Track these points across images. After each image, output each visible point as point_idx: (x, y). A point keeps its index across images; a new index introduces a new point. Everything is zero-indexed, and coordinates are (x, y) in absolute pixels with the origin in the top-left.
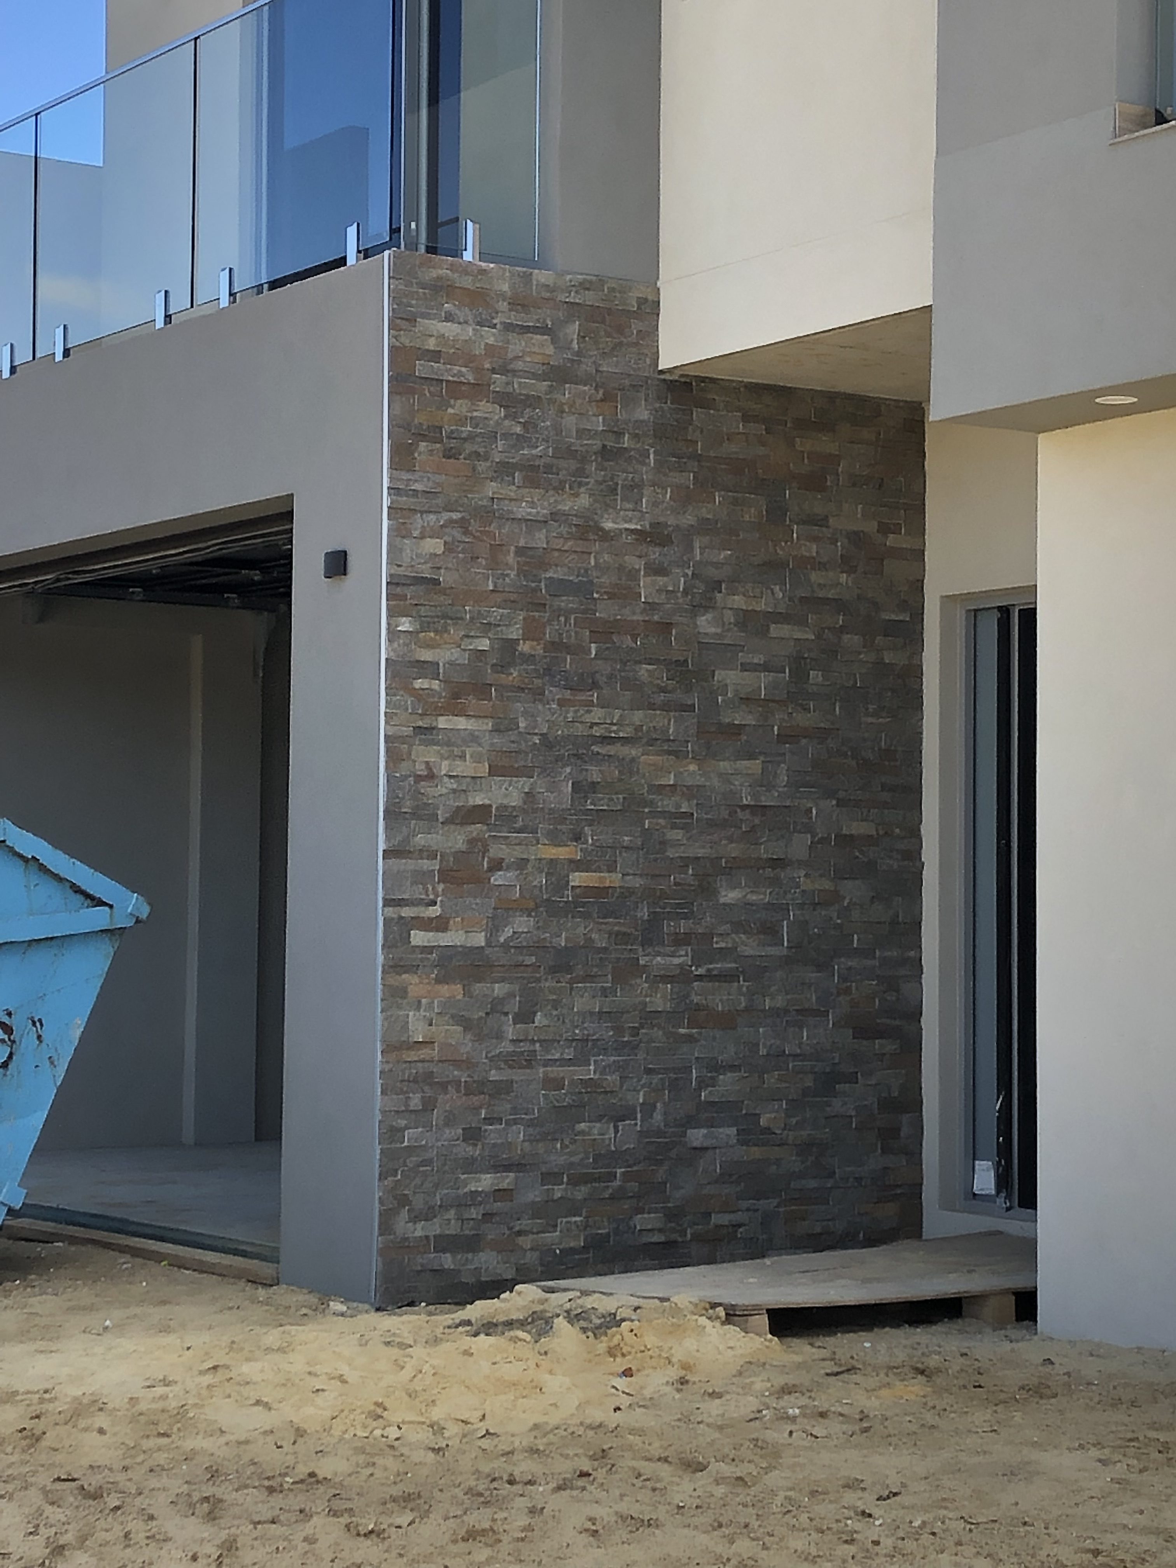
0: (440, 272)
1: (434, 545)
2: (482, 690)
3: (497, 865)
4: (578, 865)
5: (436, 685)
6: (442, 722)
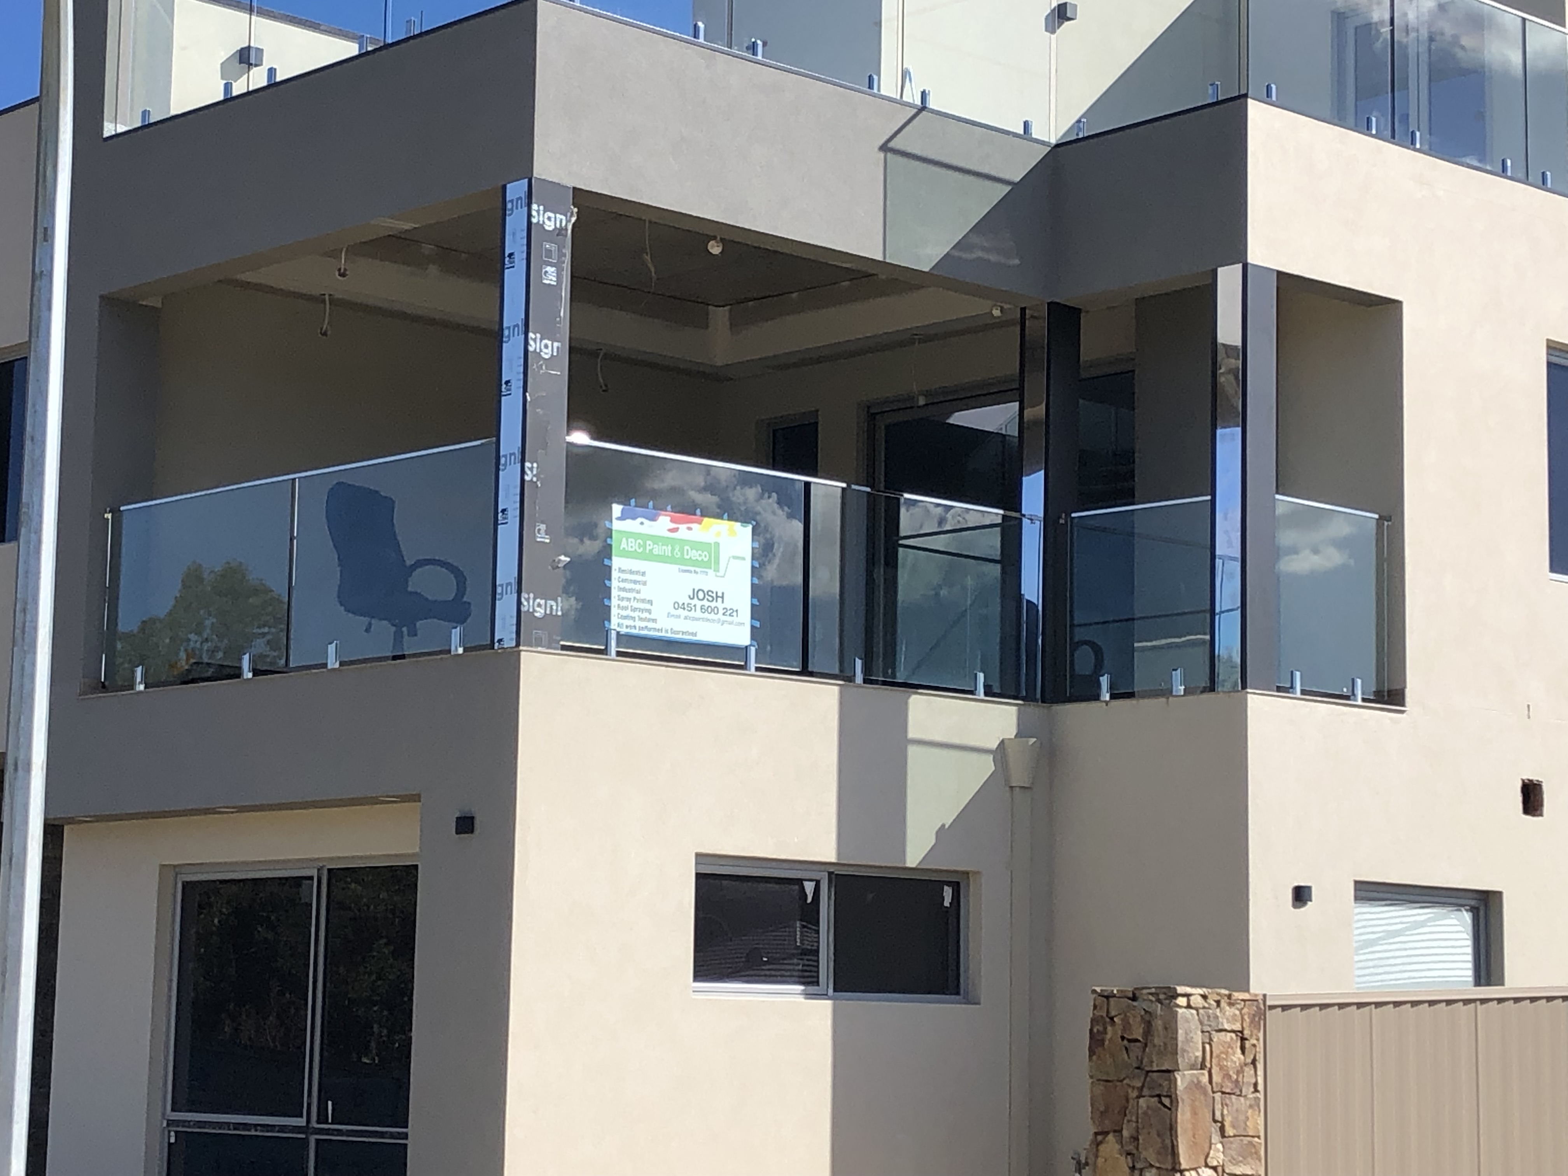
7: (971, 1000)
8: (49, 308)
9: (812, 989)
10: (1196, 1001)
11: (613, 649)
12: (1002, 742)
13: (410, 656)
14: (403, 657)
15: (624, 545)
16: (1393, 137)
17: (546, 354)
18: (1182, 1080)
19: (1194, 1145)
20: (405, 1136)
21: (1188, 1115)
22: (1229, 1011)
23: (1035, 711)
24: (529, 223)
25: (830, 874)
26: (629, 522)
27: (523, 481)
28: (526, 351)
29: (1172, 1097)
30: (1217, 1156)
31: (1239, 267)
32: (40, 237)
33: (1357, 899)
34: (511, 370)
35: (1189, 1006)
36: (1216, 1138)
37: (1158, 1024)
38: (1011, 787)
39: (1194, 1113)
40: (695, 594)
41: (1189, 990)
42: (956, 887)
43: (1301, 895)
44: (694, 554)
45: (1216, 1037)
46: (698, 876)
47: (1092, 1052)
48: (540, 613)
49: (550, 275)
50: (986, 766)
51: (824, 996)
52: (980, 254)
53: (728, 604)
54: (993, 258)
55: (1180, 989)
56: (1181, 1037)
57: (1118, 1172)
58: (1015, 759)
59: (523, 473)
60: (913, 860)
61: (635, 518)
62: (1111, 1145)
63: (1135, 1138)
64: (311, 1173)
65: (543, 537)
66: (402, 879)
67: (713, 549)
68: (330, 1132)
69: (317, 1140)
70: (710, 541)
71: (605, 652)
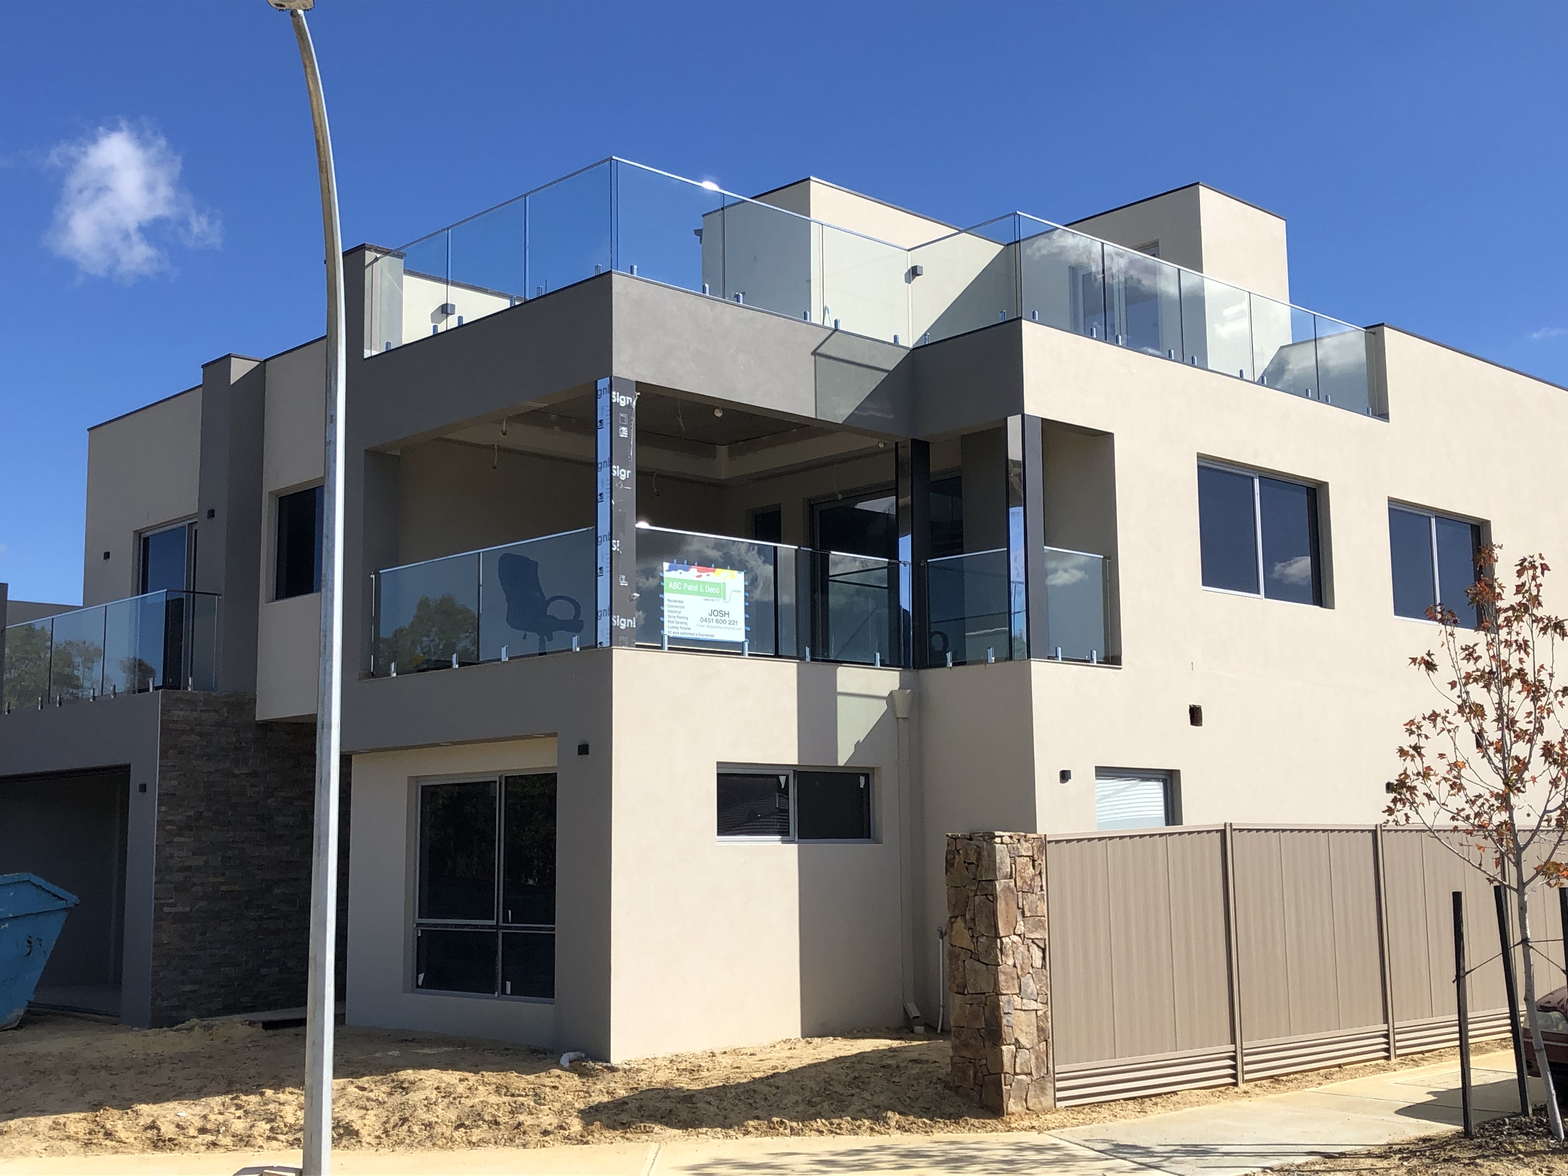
0: (178, 695)
1: (175, 783)
2: (190, 828)
3: (194, 885)
4: (222, 884)
5: (174, 827)
6: (176, 840)
7: (878, 841)
8: (335, 462)
9: (786, 838)
10: (1006, 839)
11: (666, 646)
12: (891, 692)
13: (549, 653)
14: (544, 654)
15: (670, 586)
16: (1106, 339)
17: (623, 477)
18: (999, 885)
19: (1007, 923)
20: (553, 929)
21: (1003, 905)
22: (1026, 845)
23: (910, 674)
24: (611, 402)
25: (794, 771)
26: (673, 572)
27: (611, 551)
28: (611, 476)
29: (994, 895)
30: (1021, 928)
31: (1020, 416)
33: (1097, 777)
34: (603, 488)
35: (1002, 843)
36: (1019, 918)
37: (985, 853)
38: (897, 718)
39: (1007, 904)
40: (713, 612)
41: (1001, 833)
42: (867, 776)
43: (1065, 776)
44: (711, 590)
45: (1018, 860)
46: (719, 775)
47: (947, 870)
48: (623, 627)
49: (624, 432)
50: (883, 706)
51: (793, 842)
52: (872, 413)
53: (732, 618)
54: (879, 415)
55: (997, 833)
56: (998, 861)
57: (964, 939)
58: (899, 701)
59: (611, 546)
60: (842, 761)
61: (676, 570)
62: (959, 924)
63: (973, 920)
64: (500, 953)
65: (624, 583)
66: (548, 780)
67: (722, 587)
68: (510, 928)
69: (503, 933)
70: (721, 582)
71: (661, 648)
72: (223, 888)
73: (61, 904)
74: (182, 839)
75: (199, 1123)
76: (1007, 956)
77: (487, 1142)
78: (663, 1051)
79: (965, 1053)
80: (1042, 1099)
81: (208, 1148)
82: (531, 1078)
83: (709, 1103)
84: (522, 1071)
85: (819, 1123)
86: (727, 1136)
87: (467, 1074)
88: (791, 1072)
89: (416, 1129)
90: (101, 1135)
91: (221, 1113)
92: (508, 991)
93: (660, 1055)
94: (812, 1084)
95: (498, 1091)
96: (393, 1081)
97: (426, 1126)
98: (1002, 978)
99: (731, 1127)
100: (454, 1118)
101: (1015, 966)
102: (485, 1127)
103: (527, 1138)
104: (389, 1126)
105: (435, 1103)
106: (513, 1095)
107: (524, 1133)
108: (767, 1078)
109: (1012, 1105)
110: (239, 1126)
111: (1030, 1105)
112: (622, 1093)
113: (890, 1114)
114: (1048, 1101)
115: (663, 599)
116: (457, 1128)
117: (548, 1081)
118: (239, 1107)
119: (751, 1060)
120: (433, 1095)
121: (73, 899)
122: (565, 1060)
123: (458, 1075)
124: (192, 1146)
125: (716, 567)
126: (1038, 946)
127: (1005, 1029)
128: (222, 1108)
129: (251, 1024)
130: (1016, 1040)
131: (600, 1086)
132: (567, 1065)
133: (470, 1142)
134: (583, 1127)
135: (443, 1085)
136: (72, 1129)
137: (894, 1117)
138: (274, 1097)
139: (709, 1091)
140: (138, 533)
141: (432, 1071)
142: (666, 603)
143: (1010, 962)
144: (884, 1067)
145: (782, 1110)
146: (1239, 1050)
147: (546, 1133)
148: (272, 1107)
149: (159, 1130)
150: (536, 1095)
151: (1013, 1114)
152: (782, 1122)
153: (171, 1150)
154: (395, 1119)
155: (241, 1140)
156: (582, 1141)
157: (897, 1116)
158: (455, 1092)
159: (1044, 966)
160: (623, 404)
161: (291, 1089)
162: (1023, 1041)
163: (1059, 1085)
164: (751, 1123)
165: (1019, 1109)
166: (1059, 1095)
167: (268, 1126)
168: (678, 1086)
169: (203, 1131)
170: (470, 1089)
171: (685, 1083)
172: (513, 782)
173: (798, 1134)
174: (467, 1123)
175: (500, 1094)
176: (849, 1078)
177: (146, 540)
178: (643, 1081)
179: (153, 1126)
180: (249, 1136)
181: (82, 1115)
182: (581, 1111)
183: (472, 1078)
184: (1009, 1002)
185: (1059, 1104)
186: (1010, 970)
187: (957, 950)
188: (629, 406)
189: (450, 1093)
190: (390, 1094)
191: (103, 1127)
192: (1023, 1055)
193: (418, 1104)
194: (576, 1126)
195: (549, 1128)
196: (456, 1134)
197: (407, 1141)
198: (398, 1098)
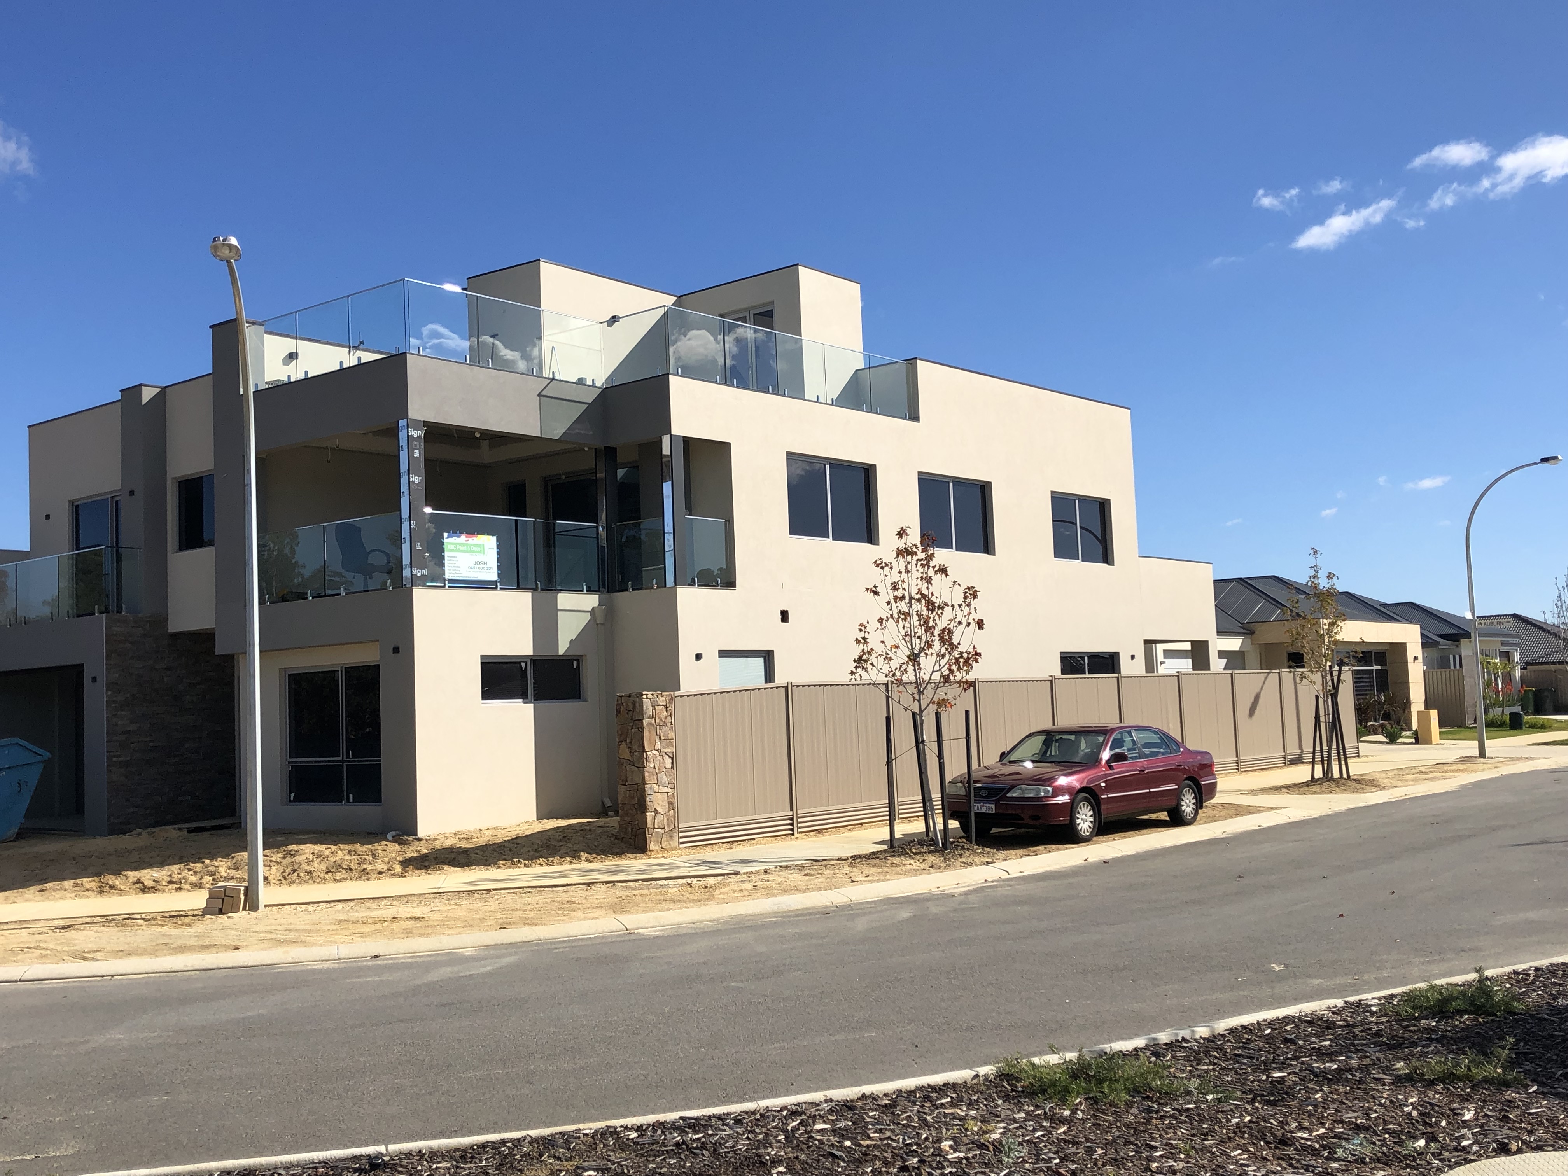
0: (117, 617)
1: (116, 675)
2: (128, 705)
3: (132, 743)
5: (117, 705)
6: (119, 713)
7: (586, 701)
9: (526, 700)
10: (650, 696)
11: (447, 585)
12: (593, 608)
13: (372, 590)
14: (368, 591)
15: (449, 547)
16: (726, 383)
17: (417, 481)
18: (645, 723)
19: (650, 743)
20: (380, 761)
21: (648, 733)
22: (661, 699)
23: (606, 596)
24: (408, 435)
25: (531, 659)
26: (450, 539)
27: (410, 528)
28: (409, 482)
29: (643, 729)
30: (658, 746)
31: (669, 436)
32: (246, 472)
33: (720, 657)
34: (404, 488)
35: (647, 698)
36: (658, 740)
37: (637, 705)
38: (597, 624)
39: (650, 733)
40: (476, 563)
41: (647, 693)
42: (578, 661)
43: (698, 657)
44: (475, 549)
45: (657, 707)
46: (482, 663)
47: (617, 715)
48: (419, 574)
49: (417, 453)
50: (588, 617)
51: (530, 702)
52: (577, 431)
53: (489, 565)
54: (582, 432)
55: (644, 693)
56: (644, 709)
57: (626, 755)
58: (598, 614)
59: (410, 525)
60: (561, 652)
61: (452, 537)
62: (624, 745)
63: (631, 742)
64: (345, 778)
65: (419, 548)
66: (374, 669)
67: (482, 546)
68: (352, 761)
69: (347, 765)
70: (481, 543)
71: (444, 587)
72: (151, 744)
73: (39, 758)
74: (123, 713)
75: (168, 879)
76: (650, 762)
77: (346, 879)
78: (450, 829)
79: (626, 818)
80: (671, 842)
81: (177, 891)
82: (370, 846)
83: (477, 854)
84: (363, 844)
85: (541, 860)
86: (487, 869)
87: (329, 846)
88: (527, 836)
89: (302, 875)
90: (107, 888)
91: (179, 874)
92: (351, 800)
93: (448, 832)
94: (539, 842)
95: (350, 853)
96: (285, 851)
97: (308, 873)
98: (646, 774)
99: (489, 865)
100: (324, 868)
101: (654, 768)
102: (344, 871)
103: (369, 876)
104: (286, 874)
105: (312, 861)
106: (359, 855)
107: (368, 874)
108: (513, 839)
109: (652, 846)
110: (193, 879)
111: (663, 846)
112: (425, 851)
113: (582, 854)
114: (674, 843)
115: (444, 556)
116: (327, 873)
117: (380, 848)
118: (189, 870)
119: (503, 832)
120: (311, 857)
121: (47, 755)
122: (389, 836)
123: (324, 846)
124: (167, 890)
125: (478, 534)
126: (669, 756)
127: (648, 803)
128: (179, 871)
129: (180, 829)
130: (655, 809)
131: (411, 848)
132: (391, 839)
133: (335, 880)
134: (402, 870)
135: (316, 852)
136: (88, 886)
137: (584, 855)
138: (211, 864)
139: (477, 848)
140: (72, 502)
141: (308, 845)
142: (446, 558)
143: (652, 765)
144: (581, 830)
145: (520, 855)
146: (795, 815)
147: (380, 873)
148: (211, 869)
149: (143, 883)
150: (373, 854)
151: (653, 851)
152: (519, 861)
153: (154, 893)
154: (289, 870)
155: (196, 886)
156: (402, 876)
157: (586, 855)
158: (324, 855)
159: (672, 767)
160: (415, 436)
161: (220, 859)
162: (659, 810)
163: (681, 835)
164: (501, 862)
165: (657, 848)
166: (681, 840)
167: (211, 878)
168: (458, 846)
169: (171, 882)
170: (333, 853)
171: (464, 845)
172: (350, 671)
173: (528, 867)
174: (332, 870)
175: (351, 855)
176: (561, 837)
177: (77, 506)
178: (438, 845)
179: (139, 881)
180: (201, 883)
181: (90, 879)
182: (400, 861)
183: (333, 848)
184: (651, 788)
185: (681, 846)
186: (651, 770)
187: (623, 761)
188: (419, 437)
189: (321, 856)
190: (284, 858)
191: (107, 884)
192: (659, 817)
193: (302, 862)
194: (398, 869)
195: (382, 871)
196: (327, 876)
197: (297, 881)
198: (289, 860)
